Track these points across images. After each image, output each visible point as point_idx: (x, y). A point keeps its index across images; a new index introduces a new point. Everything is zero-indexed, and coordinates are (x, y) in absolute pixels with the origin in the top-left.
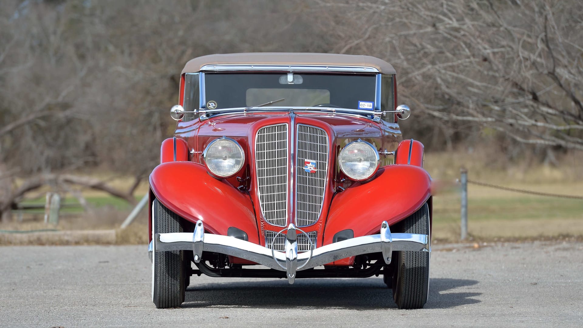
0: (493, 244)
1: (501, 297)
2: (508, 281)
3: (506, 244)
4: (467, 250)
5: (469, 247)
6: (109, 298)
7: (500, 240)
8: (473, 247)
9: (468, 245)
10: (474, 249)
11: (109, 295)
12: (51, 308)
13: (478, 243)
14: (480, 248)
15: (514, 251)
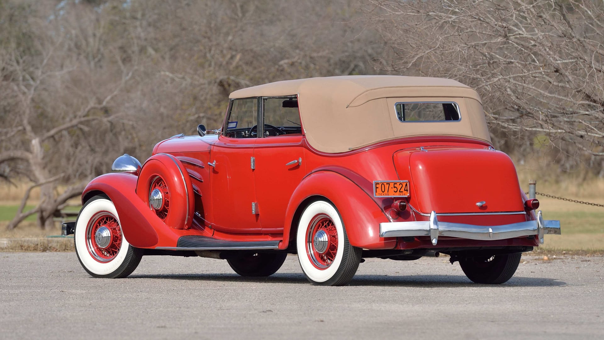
0: (562, 257)
1: (585, 307)
2: (588, 292)
3: (576, 257)
4: (537, 262)
5: (538, 259)
6: (198, 302)
7: (567, 252)
8: (543, 259)
9: (537, 257)
10: (544, 262)
11: (198, 299)
12: (148, 310)
13: (547, 255)
14: (549, 261)
15: (586, 264)
